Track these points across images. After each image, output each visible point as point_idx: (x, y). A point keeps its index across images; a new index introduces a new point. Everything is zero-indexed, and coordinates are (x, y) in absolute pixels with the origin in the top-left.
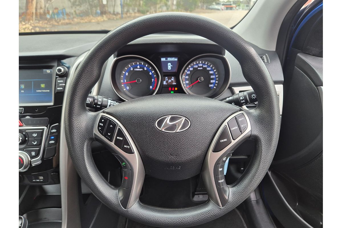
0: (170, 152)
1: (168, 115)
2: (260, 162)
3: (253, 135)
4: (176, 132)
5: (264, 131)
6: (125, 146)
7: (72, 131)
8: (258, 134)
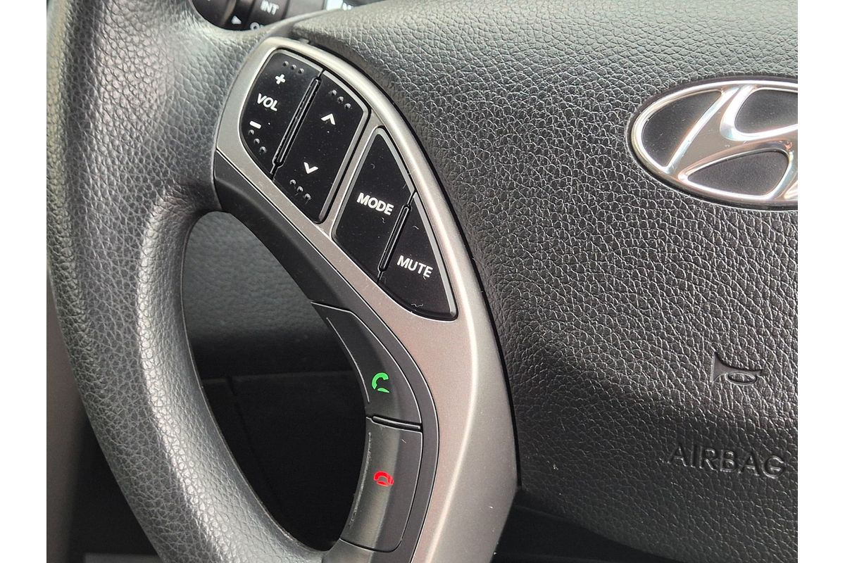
0: (714, 341)
1: (731, 77)
4: (777, 201)
6: (404, 262)
7: (82, 117)
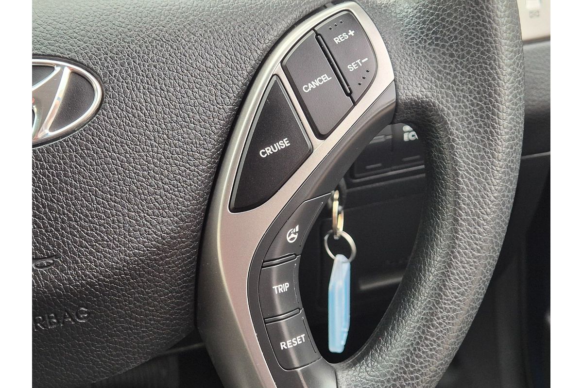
2: (457, 220)
3: (405, 104)
5: (456, 77)
8: (429, 94)
